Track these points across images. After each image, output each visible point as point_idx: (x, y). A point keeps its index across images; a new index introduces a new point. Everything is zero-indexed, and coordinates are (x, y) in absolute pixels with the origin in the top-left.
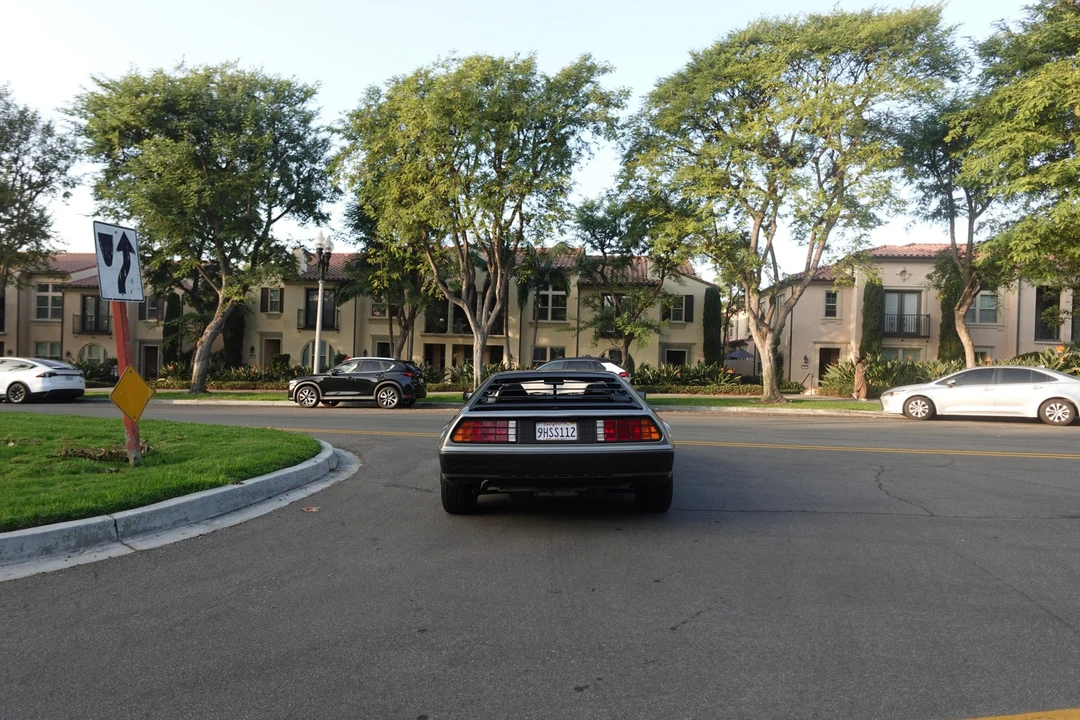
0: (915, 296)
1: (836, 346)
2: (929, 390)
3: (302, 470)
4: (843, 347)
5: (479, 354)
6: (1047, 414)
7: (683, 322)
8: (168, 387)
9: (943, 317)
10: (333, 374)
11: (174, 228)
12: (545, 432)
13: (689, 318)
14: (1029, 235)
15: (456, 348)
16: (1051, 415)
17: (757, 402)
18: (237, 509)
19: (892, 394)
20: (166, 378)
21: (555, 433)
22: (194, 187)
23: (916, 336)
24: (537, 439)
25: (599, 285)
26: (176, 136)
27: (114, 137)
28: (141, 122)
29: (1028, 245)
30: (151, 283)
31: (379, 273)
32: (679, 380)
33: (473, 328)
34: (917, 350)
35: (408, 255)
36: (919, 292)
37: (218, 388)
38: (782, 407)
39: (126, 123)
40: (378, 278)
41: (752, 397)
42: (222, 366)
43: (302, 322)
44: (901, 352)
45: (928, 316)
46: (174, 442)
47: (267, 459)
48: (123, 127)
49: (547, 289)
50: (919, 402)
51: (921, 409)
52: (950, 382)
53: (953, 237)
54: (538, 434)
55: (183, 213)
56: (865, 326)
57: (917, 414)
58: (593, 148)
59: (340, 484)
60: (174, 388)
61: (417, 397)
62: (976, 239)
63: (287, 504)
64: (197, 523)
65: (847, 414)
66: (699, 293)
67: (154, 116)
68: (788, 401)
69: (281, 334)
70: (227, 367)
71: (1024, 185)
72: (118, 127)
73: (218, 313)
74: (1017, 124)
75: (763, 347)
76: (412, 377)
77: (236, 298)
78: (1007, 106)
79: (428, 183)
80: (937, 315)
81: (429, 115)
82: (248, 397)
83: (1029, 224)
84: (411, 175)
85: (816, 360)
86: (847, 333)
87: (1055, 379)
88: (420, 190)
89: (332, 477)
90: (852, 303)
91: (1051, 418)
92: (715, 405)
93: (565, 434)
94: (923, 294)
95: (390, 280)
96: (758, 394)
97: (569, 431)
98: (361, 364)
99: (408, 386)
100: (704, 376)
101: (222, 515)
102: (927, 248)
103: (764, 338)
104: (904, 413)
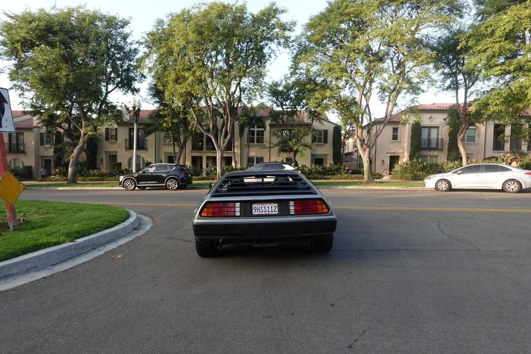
0: (436, 129)
1: (398, 155)
2: (448, 176)
3: (115, 231)
4: (401, 155)
5: (220, 161)
6: (507, 187)
7: (322, 143)
8: (56, 180)
9: (449, 140)
10: (143, 173)
11: (54, 96)
12: (258, 209)
13: (326, 142)
14: (498, 97)
15: (208, 158)
16: (508, 188)
17: (361, 183)
18: (71, 258)
19: (430, 178)
20: (55, 176)
21: (264, 210)
22: (64, 73)
23: (436, 149)
24: (253, 213)
25: (280, 125)
26: (52, 45)
27: (18, 46)
28: (33, 37)
29: (498, 102)
30: (45, 126)
31: (166, 119)
32: (321, 172)
33: (216, 148)
34: (437, 156)
35: (181, 110)
36: (438, 127)
37: (83, 181)
38: (374, 186)
39: (24, 38)
40: (166, 122)
41: (358, 181)
42: (85, 169)
43: (128, 145)
44: (429, 157)
45: (442, 139)
46: (43, 214)
47: (94, 225)
48: (22, 40)
49: (254, 128)
50: (443, 182)
51: (444, 186)
52: (459, 172)
53: (457, 99)
54: (254, 211)
55: (58, 88)
56: (412, 144)
57: (442, 188)
58: (277, 53)
59: (138, 237)
60: (59, 181)
61: (188, 184)
62: (468, 100)
63: (103, 253)
64: (43, 269)
65: (406, 189)
66: (330, 129)
67: (40, 34)
68: (376, 182)
69: (116, 152)
70: (88, 169)
71: (497, 71)
72: (20, 40)
73: (81, 141)
74: (494, 39)
75: (364, 155)
76: (185, 174)
77: (90, 133)
78: (489, 30)
79: (191, 71)
80: (447, 139)
81: (190, 34)
82: (98, 185)
83: (499, 91)
84: (181, 67)
85: (388, 162)
86: (403, 148)
87: (511, 170)
88: (187, 74)
89: (134, 234)
90: (405, 133)
91: (509, 190)
92: (340, 185)
93: (270, 210)
94: (440, 128)
95: (172, 123)
96: (360, 179)
97: (273, 208)
98: (158, 167)
99: (183, 178)
100: (334, 171)
101: (61, 262)
102: (442, 105)
103: (364, 151)
104: (436, 188)
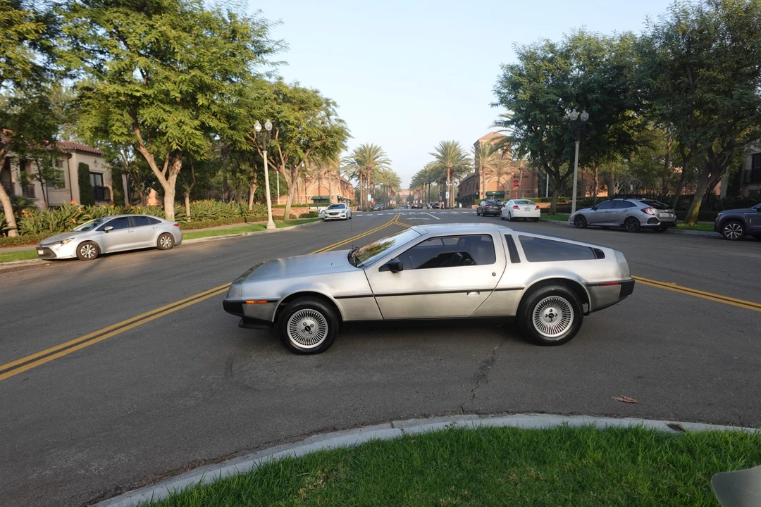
6: (162, 243)
50: (87, 246)
51: (90, 251)
52: (105, 229)
57: (88, 255)
87: (160, 222)
91: (164, 246)
104: (78, 256)
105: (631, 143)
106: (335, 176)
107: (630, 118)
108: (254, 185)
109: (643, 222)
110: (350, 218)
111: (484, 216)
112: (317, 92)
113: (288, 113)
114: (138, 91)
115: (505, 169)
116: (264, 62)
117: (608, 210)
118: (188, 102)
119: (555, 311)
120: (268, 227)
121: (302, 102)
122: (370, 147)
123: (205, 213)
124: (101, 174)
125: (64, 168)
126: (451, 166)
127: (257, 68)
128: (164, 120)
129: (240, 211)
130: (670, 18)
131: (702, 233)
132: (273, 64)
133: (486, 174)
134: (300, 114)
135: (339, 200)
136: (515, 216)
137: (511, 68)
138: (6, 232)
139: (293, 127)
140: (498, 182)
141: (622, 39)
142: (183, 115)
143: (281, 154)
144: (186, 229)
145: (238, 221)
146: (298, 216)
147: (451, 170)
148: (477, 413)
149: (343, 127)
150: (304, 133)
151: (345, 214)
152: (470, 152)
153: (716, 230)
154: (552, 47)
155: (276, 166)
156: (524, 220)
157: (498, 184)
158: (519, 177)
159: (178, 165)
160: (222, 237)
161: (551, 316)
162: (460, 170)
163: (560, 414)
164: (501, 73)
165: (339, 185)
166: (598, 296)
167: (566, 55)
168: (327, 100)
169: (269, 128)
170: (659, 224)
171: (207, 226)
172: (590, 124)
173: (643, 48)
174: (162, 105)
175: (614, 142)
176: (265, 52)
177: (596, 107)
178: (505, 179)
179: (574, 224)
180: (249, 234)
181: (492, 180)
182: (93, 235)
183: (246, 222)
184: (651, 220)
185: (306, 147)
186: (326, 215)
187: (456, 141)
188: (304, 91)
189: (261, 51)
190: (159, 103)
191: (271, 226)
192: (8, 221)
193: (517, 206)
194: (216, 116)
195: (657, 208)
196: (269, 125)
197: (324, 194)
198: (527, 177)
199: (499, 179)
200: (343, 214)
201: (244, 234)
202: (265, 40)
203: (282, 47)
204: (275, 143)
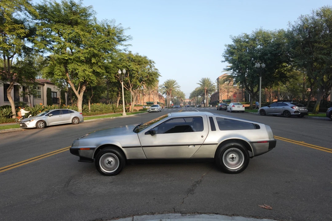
6: (74, 121)
50: (41, 122)
52: (49, 115)
57: (41, 126)
87: (74, 112)
104: (36, 127)
105: (286, 77)
106: (156, 93)
107: (285, 67)
108: (119, 97)
109: (292, 113)
110: (160, 111)
111: (220, 110)
112: (146, 57)
113: (133, 66)
114: (66, 57)
115: (231, 90)
116: (122, 45)
117: (275, 107)
118: (88, 61)
119: (234, 156)
120: (123, 115)
121: (139, 61)
122: (171, 80)
123: (97, 109)
124: (56, 93)
125: (41, 90)
126: (206, 88)
127: (119, 47)
128: (78, 69)
129: (113, 108)
130: (300, 22)
131: (321, 118)
132: (126, 45)
133: (222, 92)
134: (138, 67)
135: (158, 103)
136: (233, 110)
137: (230, 46)
138: (12, 116)
139: (135, 72)
140: (228, 95)
141: (279, 32)
142: (86, 67)
143: (130, 83)
144: (88, 115)
145: (111, 112)
146: (138, 110)
147: (206, 90)
148: (181, 213)
149: (157, 72)
150: (140, 74)
151: (158, 109)
152: (215, 83)
153: (327, 116)
154: (247, 36)
155: (128, 89)
156: (238, 112)
157: (228, 97)
158: (237, 93)
159: (84, 88)
160: (102, 119)
161: (233, 158)
162: (211, 90)
163: (227, 215)
164: (226, 48)
165: (158, 97)
166: (257, 148)
167: (254, 40)
168: (150, 60)
169: (124, 72)
170: (300, 113)
171: (97, 114)
172: (266, 69)
173: (289, 35)
174: (77, 63)
175: (278, 77)
176: (122, 40)
177: (268, 62)
178: (231, 94)
179: (260, 113)
180: (114, 118)
181: (225, 95)
182: (44, 118)
183: (115, 112)
184: (295, 112)
185: (141, 81)
186: (150, 110)
187: (209, 78)
188: (140, 57)
189: (120, 40)
190: (76, 62)
191: (125, 114)
192: (13, 112)
193: (234, 106)
194: (100, 67)
195: (298, 106)
196: (124, 71)
197: (151, 101)
198: (241, 93)
199: (228, 94)
200: (157, 109)
201: (112, 118)
202: (122, 35)
203: (130, 38)
204: (128, 79)
